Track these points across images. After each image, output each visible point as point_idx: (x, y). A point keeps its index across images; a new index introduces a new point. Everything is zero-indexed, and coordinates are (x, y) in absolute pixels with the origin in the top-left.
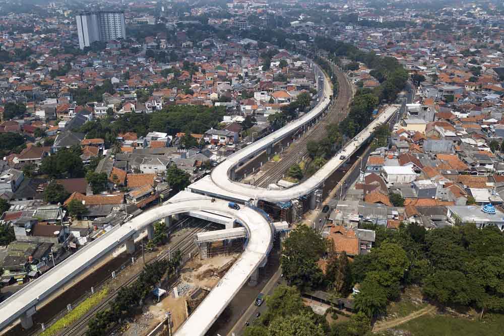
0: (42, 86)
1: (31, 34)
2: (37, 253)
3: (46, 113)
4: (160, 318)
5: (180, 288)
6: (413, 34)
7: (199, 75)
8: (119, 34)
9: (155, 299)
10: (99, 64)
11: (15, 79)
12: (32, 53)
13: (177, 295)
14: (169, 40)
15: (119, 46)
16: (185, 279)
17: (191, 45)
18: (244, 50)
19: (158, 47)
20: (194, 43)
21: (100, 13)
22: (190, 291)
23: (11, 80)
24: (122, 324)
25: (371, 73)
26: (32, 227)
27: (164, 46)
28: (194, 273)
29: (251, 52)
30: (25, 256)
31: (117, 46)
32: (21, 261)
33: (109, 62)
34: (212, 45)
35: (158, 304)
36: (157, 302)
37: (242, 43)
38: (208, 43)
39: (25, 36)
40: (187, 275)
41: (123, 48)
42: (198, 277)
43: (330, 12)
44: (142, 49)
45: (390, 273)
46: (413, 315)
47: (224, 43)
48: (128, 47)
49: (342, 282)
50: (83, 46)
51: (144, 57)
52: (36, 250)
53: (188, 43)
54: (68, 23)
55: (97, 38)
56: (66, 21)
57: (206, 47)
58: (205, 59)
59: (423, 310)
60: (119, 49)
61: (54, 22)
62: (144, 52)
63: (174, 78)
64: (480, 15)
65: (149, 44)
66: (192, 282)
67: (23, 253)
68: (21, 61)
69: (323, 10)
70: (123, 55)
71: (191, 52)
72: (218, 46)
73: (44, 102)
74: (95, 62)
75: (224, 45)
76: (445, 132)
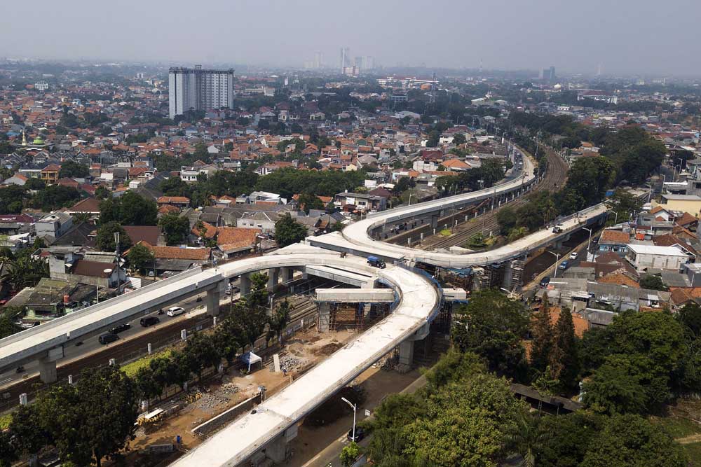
0: (113, 151)
1: (109, 101)
2: (76, 294)
3: (115, 177)
4: (248, 393)
5: (284, 360)
6: (668, 119)
7: (332, 148)
8: (224, 101)
9: (243, 368)
10: (193, 134)
11: (80, 143)
12: (106, 119)
13: (277, 369)
14: (291, 112)
15: (223, 115)
16: (293, 352)
17: (323, 118)
18: (400, 125)
19: (276, 118)
20: (327, 116)
21: (200, 73)
22: (298, 366)
23: (75, 144)
24: (189, 392)
25: (600, 152)
26: (75, 263)
27: (284, 117)
28: (307, 346)
29: (410, 127)
30: (59, 295)
31: (219, 115)
32: (52, 300)
33: (207, 132)
34: (353, 118)
35: (247, 377)
36: (245, 374)
37: (397, 116)
38: (347, 115)
39: (100, 104)
40: (296, 346)
41: (227, 118)
42: (314, 351)
43: (532, 92)
44: (253, 119)
45: (651, 358)
47: (371, 116)
48: (233, 118)
49: (561, 366)
50: (174, 114)
51: (256, 130)
52: (76, 290)
53: (319, 114)
54: (158, 92)
55: (193, 104)
56: (155, 90)
57: (343, 120)
58: (341, 134)
60: (222, 120)
61: (140, 92)
62: (255, 124)
63: (296, 150)
65: (264, 114)
66: (302, 356)
67: (57, 291)
68: (91, 128)
70: (227, 126)
71: (323, 126)
72: (361, 120)
73: (114, 165)
74: (187, 132)
75: (370, 118)
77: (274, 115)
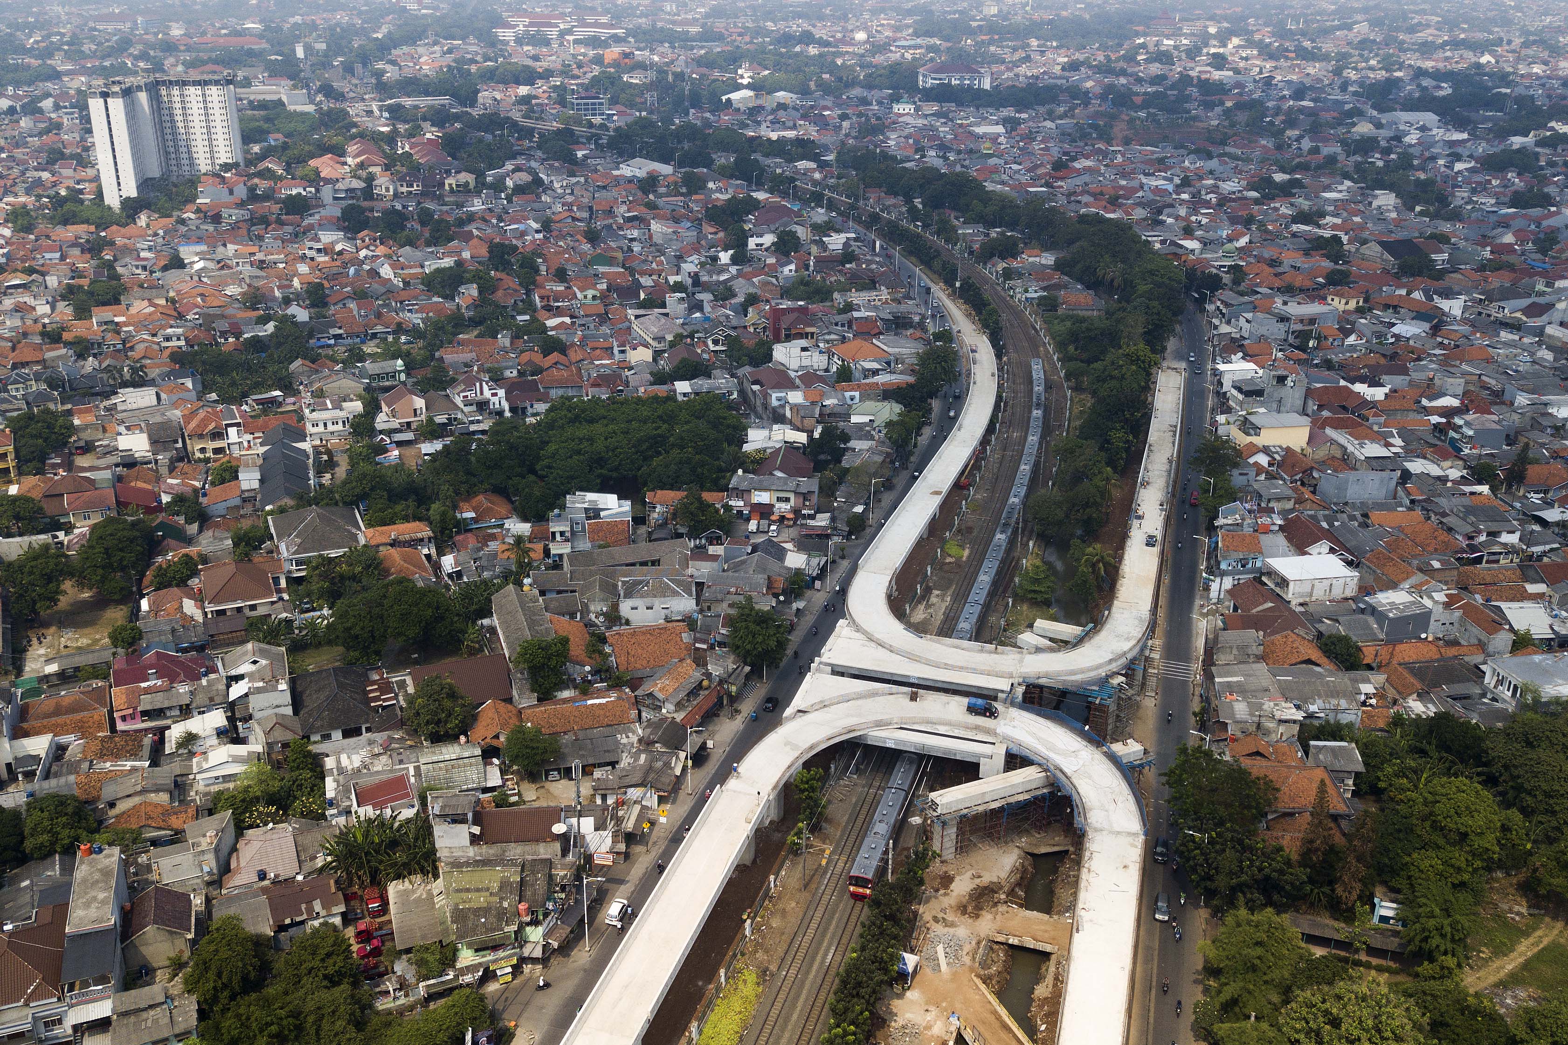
3: (153, 441)
4: (938, 1032)
7: (550, 285)
8: (222, 149)
10: (201, 257)
13: (944, 965)
15: (240, 191)
17: (472, 185)
18: (643, 195)
19: (371, 193)
20: (479, 176)
21: (158, 88)
22: (966, 951)
25: (1059, 266)
27: (387, 189)
29: (665, 203)
30: (505, 904)
31: (231, 192)
32: (502, 920)
34: (538, 183)
36: (903, 990)
37: (626, 170)
38: (524, 177)
40: (931, 907)
42: (963, 910)
43: (821, 55)
44: (321, 200)
46: (1525, 949)
47: (572, 174)
48: (268, 196)
50: (120, 199)
51: (340, 230)
52: (523, 883)
53: (463, 177)
55: (155, 172)
57: (519, 190)
59: (1539, 933)
60: (241, 205)
62: (332, 211)
63: (483, 300)
64: (1242, 58)
65: (340, 187)
67: (493, 896)
69: (798, 49)
71: (478, 206)
72: (557, 185)
73: (116, 401)
74: (182, 250)
75: (574, 180)
76: (1361, 445)
77: (363, 185)
